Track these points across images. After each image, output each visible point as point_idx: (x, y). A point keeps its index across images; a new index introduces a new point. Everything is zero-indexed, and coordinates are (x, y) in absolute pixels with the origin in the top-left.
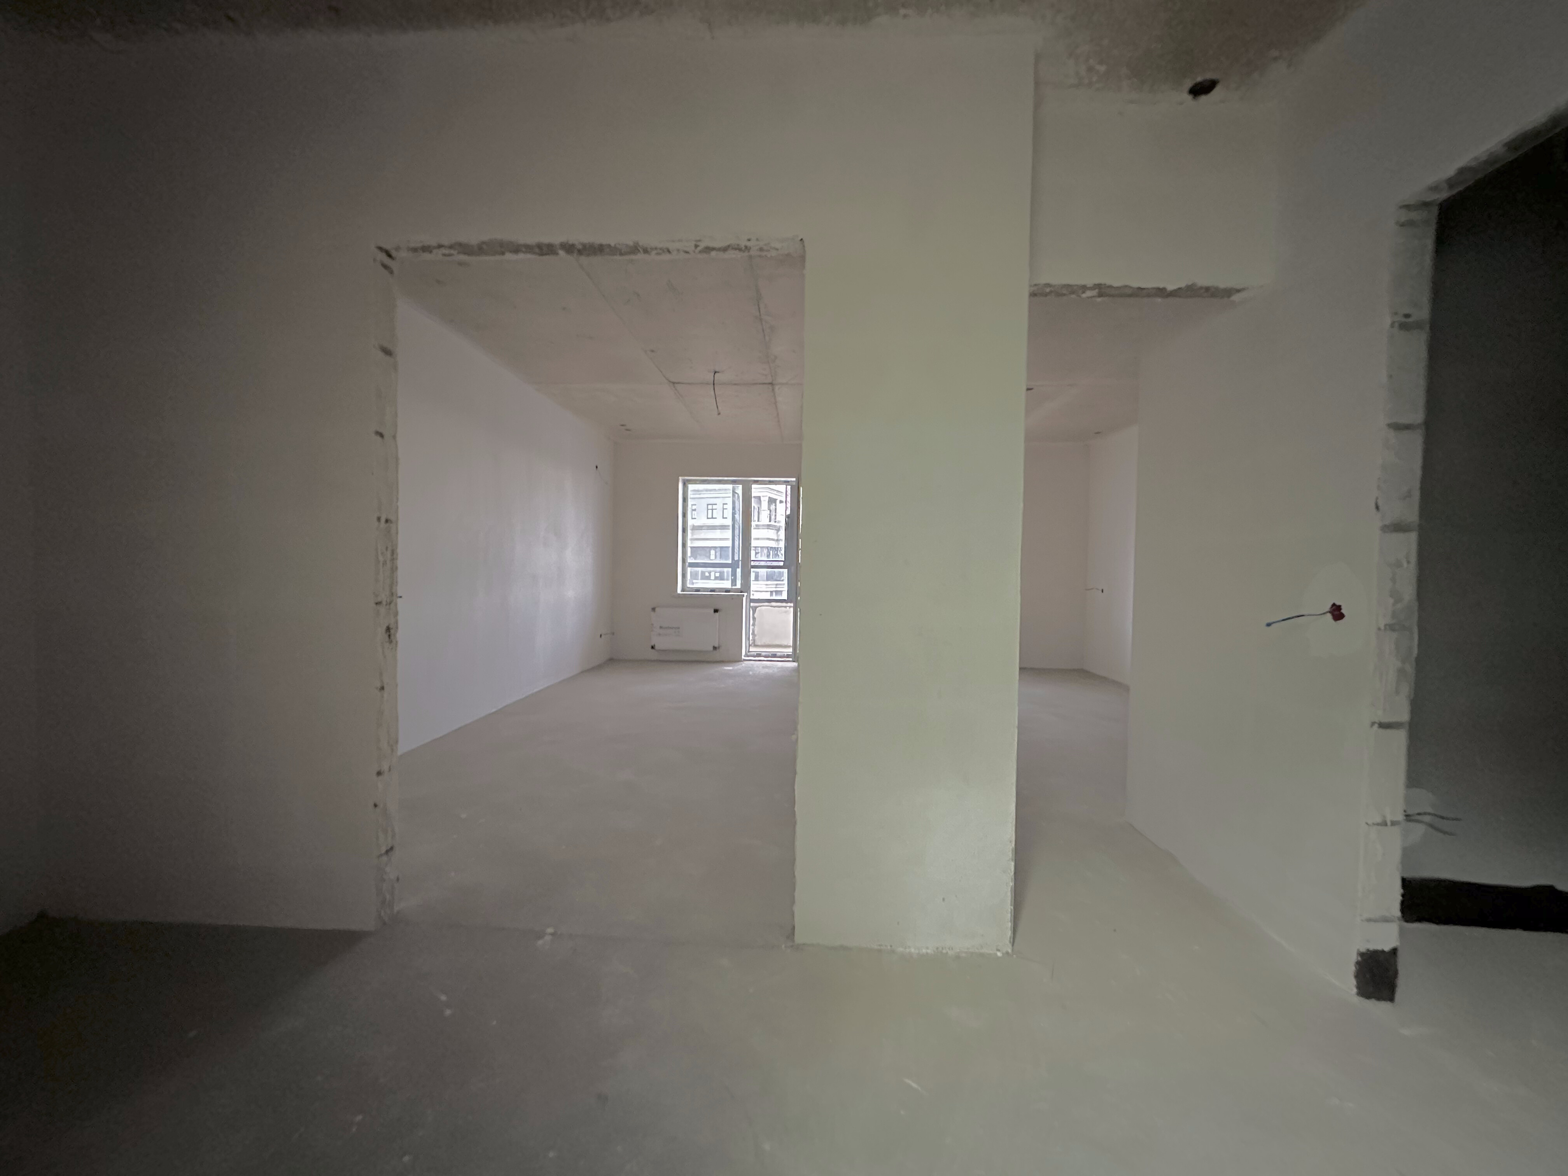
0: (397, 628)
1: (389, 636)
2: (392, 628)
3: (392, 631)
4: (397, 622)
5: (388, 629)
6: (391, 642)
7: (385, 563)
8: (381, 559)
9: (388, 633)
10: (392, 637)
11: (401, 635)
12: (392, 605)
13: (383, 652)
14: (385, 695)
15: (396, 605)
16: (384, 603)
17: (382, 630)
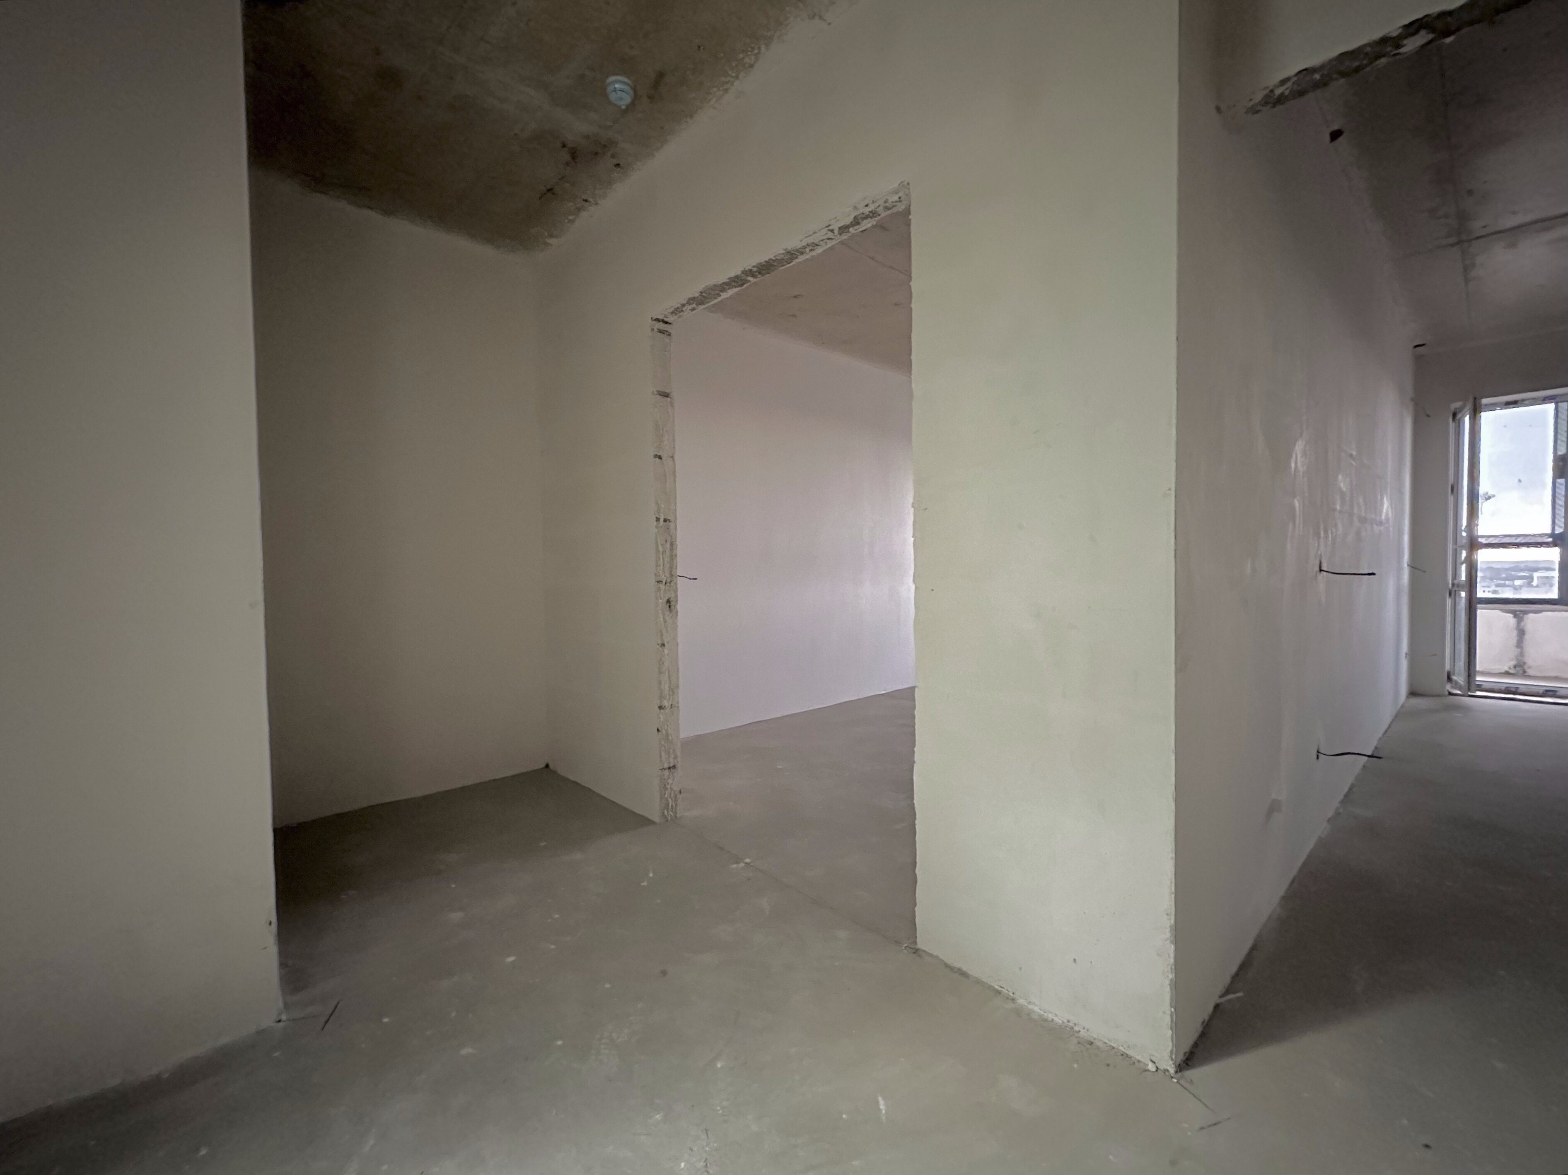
0: (677, 601)
1: (670, 607)
2: (672, 601)
3: (673, 603)
4: (676, 596)
5: (668, 601)
6: (671, 611)
7: (664, 552)
8: (661, 549)
9: (668, 604)
10: (672, 607)
11: (680, 607)
12: (672, 584)
13: (664, 619)
14: (666, 651)
15: (676, 584)
16: (664, 582)
17: (662, 602)
